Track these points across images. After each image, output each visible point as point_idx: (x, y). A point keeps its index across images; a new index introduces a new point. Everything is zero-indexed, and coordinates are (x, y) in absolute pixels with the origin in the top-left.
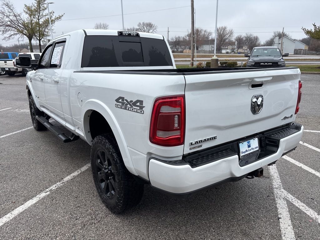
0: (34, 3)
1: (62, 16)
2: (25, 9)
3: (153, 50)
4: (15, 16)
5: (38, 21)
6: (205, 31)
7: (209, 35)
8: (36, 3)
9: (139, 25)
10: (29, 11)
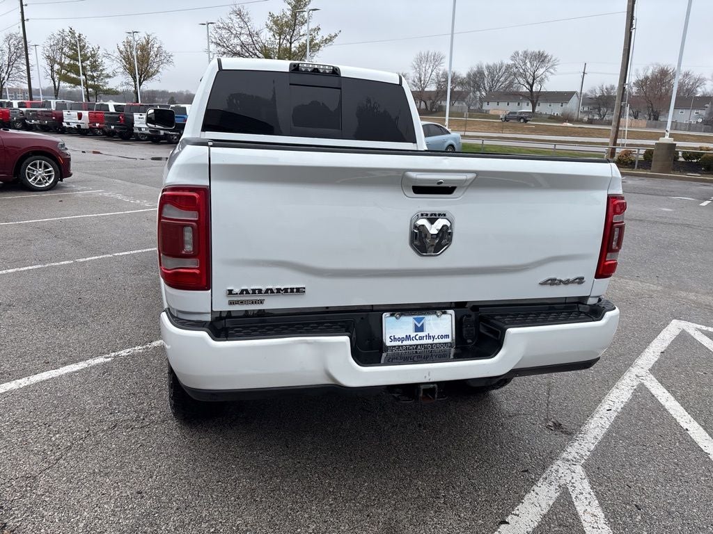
0: (285, 10)
1: (336, 35)
2: (268, 22)
3: (368, 105)
4: (250, 35)
5: (288, 45)
6: (687, 75)
7: (697, 84)
8: (288, 9)
9: (513, 58)
10: (277, 25)
